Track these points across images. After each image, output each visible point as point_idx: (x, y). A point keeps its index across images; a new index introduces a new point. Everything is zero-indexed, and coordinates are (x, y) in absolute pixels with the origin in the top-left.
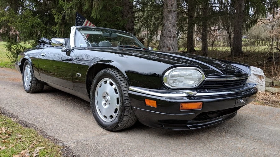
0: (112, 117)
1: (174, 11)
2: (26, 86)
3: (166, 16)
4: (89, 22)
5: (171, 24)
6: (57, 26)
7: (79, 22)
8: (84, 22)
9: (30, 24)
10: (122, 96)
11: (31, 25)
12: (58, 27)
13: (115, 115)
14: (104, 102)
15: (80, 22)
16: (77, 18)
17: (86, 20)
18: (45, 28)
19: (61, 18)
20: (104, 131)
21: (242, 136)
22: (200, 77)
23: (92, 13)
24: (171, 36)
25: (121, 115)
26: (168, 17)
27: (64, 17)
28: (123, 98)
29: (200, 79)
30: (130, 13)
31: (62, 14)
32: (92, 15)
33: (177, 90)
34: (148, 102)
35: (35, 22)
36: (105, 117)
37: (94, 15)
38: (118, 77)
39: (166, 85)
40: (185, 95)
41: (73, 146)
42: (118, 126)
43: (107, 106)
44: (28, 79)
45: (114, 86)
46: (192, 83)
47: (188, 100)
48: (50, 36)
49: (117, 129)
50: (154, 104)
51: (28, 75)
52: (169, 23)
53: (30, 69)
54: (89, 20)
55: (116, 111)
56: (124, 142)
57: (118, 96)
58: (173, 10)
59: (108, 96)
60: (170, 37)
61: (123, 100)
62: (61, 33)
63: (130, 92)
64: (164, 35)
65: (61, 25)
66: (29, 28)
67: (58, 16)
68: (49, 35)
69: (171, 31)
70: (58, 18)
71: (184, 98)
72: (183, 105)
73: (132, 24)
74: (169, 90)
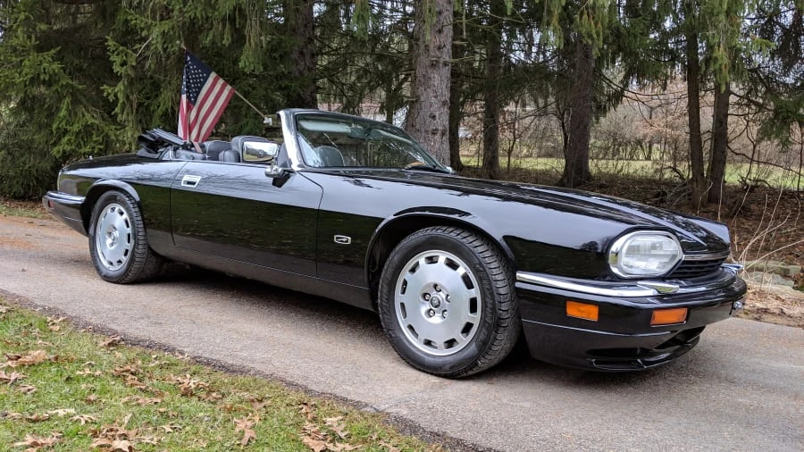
0: (450, 343)
1: (445, 64)
3: (424, 76)
4: (221, 81)
5: (436, 97)
6: (120, 87)
7: (193, 79)
8: (206, 79)
9: (26, 74)
10: (492, 294)
11: (29, 76)
12: (122, 88)
13: (463, 341)
14: (425, 307)
15: (196, 78)
16: (188, 67)
17: (213, 75)
18: (73, 87)
19: (134, 64)
20: (434, 380)
22: (675, 253)
23: (243, 57)
24: (437, 130)
25: (488, 336)
26: (430, 78)
27: (142, 59)
28: (493, 299)
29: (674, 256)
30: (308, 57)
31: (135, 51)
32: (241, 64)
33: (633, 281)
35: (44, 69)
36: (428, 343)
37: (247, 64)
38: (480, 249)
40: (651, 292)
42: (477, 364)
43: (436, 319)
44: (112, 244)
45: (462, 270)
46: (655, 266)
47: (661, 305)
48: (86, 114)
49: (470, 373)
50: (592, 314)
51: (116, 234)
52: (431, 95)
53: (125, 216)
54: (221, 74)
55: (467, 328)
56: (505, 401)
57: (475, 292)
58: (442, 61)
59: (441, 293)
60: (434, 132)
61: (494, 304)
62: (131, 106)
63: (518, 285)
64: (418, 127)
65: (131, 83)
66: (22, 86)
67: (125, 58)
68: (84, 109)
69: (437, 115)
70: (124, 64)
71: (648, 299)
72: (656, 313)
73: (313, 87)
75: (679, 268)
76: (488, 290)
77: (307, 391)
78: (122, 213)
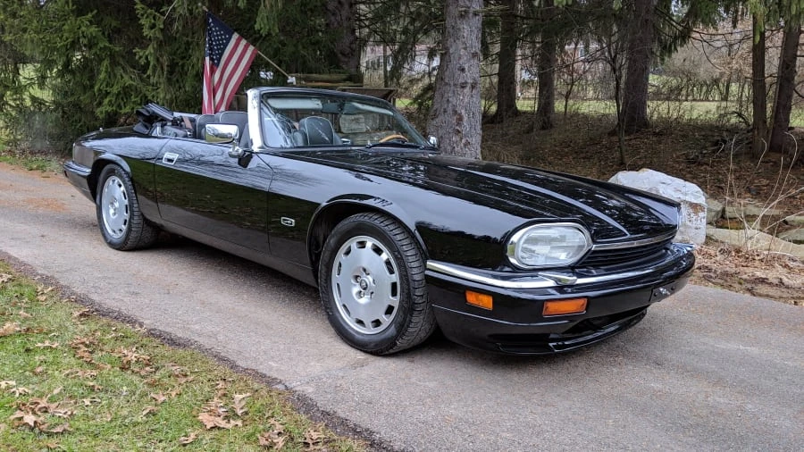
0: (377, 323)
1: (476, 14)
2: (110, 231)
3: (453, 27)
4: (244, 42)
5: (465, 49)
6: (150, 49)
7: (215, 41)
8: (228, 40)
9: (67, 39)
10: (408, 280)
11: (69, 40)
12: (152, 51)
13: (387, 321)
14: (356, 289)
15: (219, 40)
16: (211, 29)
17: (236, 36)
18: (110, 50)
19: (162, 26)
20: (360, 356)
21: (658, 364)
22: (582, 244)
23: (258, 19)
24: (466, 83)
25: (405, 319)
26: (459, 29)
27: (170, 22)
28: (408, 285)
29: (581, 247)
30: (346, 7)
31: (163, 14)
32: (257, 27)
33: (534, 272)
34: (472, 298)
35: (83, 33)
36: (360, 322)
37: (262, 26)
38: (399, 237)
39: (513, 260)
40: (551, 283)
41: (309, 390)
42: (396, 344)
43: (364, 300)
44: (115, 214)
45: (385, 256)
46: (564, 258)
47: (559, 296)
48: (124, 75)
49: (391, 351)
50: (487, 302)
51: (117, 205)
52: (461, 46)
53: (123, 188)
54: (242, 36)
55: (389, 310)
56: (413, 380)
57: (395, 278)
58: (472, 10)
59: (368, 276)
60: (463, 86)
61: (409, 289)
62: (162, 69)
63: (427, 272)
64: (447, 81)
65: (160, 44)
66: (64, 50)
67: (153, 21)
68: (122, 71)
69: (467, 68)
70: (153, 27)
71: (549, 290)
72: (549, 304)
73: (352, 38)
74: (517, 272)
75: (589, 258)
76: (405, 276)
77: (234, 366)
78: (120, 186)
